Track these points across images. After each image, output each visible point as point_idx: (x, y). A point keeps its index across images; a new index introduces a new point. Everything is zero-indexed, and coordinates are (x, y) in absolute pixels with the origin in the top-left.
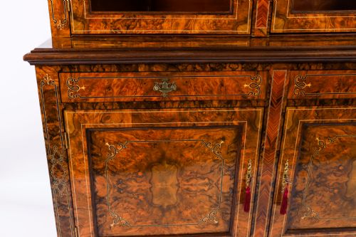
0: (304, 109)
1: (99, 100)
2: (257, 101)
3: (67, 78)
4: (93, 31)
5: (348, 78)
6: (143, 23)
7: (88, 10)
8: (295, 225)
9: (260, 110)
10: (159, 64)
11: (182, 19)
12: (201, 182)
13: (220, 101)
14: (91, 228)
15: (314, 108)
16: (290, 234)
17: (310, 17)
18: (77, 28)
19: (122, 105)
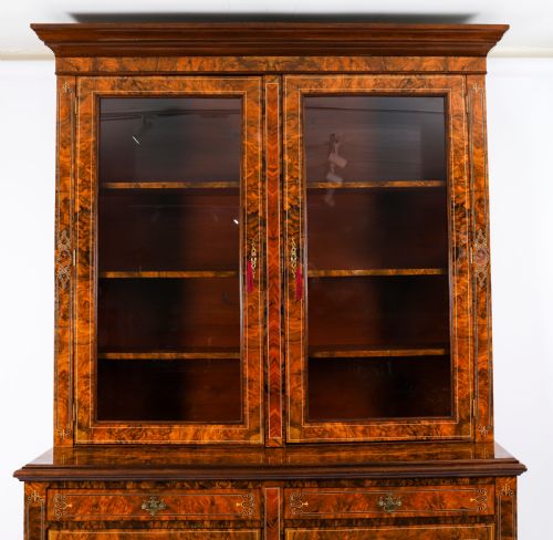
0: (304, 530)
1: (86, 518)
2: (252, 521)
3: (55, 495)
4: (97, 441)
6: (149, 433)
7: (94, 420)
9: (257, 532)
10: (147, 481)
11: (191, 429)
13: (211, 521)
15: (316, 530)
17: (328, 426)
18: (81, 438)
19: (109, 525)
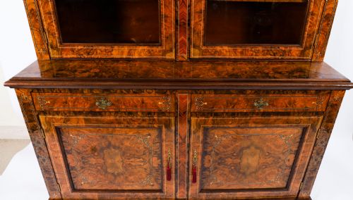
0: (203, 118)
1: (60, 110)
2: (169, 113)
3: (37, 96)
4: (65, 56)
5: (233, 99)
6: (99, 51)
7: (61, 43)
8: (206, 187)
9: (173, 118)
10: (98, 89)
11: (126, 49)
12: (138, 160)
13: (143, 113)
15: (211, 118)
16: (203, 192)
17: (218, 48)
18: (54, 54)
19: (76, 113)
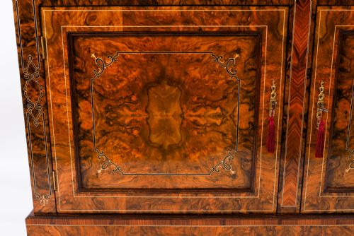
0: (340, 9)
9: (284, 11)
12: (212, 112)
14: (73, 173)
15: (353, 9)
16: (331, 192)
